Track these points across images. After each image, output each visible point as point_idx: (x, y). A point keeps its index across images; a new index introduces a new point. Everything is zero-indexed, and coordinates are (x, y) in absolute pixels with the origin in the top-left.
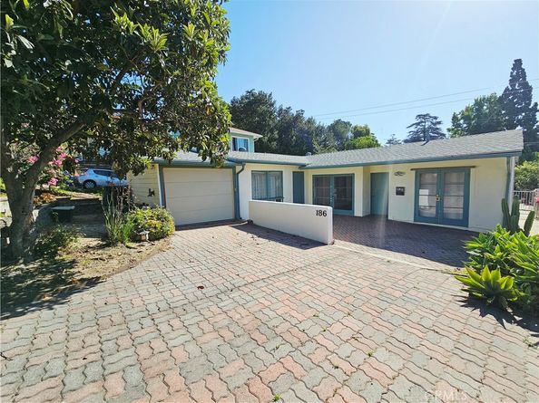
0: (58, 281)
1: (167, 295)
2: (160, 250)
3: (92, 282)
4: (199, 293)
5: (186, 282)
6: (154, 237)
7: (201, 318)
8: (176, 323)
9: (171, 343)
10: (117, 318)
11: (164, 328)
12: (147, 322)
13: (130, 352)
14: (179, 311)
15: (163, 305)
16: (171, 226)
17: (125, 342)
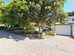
0: (41, 37)
1: (50, 44)
2: (52, 37)
3: (43, 38)
4: (56, 47)
5: (54, 44)
6: (52, 35)
7: (54, 52)
8: (50, 50)
9: (47, 52)
10: (43, 44)
11: (48, 49)
12: (46, 47)
13: (42, 49)
14: (51, 48)
15: (49, 46)
16: (55, 34)
17: (43, 48)
